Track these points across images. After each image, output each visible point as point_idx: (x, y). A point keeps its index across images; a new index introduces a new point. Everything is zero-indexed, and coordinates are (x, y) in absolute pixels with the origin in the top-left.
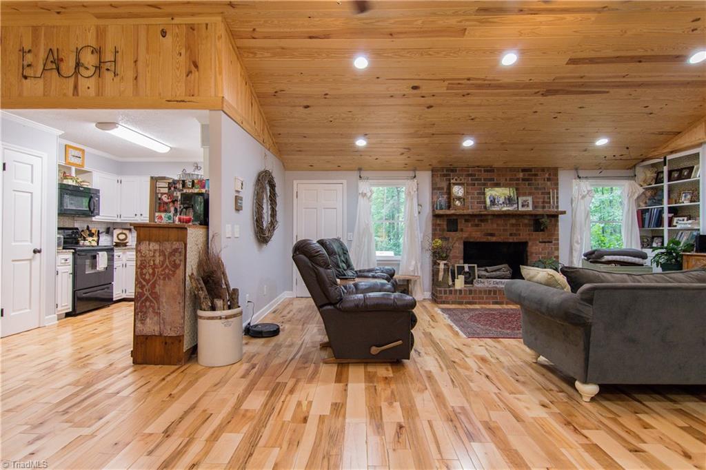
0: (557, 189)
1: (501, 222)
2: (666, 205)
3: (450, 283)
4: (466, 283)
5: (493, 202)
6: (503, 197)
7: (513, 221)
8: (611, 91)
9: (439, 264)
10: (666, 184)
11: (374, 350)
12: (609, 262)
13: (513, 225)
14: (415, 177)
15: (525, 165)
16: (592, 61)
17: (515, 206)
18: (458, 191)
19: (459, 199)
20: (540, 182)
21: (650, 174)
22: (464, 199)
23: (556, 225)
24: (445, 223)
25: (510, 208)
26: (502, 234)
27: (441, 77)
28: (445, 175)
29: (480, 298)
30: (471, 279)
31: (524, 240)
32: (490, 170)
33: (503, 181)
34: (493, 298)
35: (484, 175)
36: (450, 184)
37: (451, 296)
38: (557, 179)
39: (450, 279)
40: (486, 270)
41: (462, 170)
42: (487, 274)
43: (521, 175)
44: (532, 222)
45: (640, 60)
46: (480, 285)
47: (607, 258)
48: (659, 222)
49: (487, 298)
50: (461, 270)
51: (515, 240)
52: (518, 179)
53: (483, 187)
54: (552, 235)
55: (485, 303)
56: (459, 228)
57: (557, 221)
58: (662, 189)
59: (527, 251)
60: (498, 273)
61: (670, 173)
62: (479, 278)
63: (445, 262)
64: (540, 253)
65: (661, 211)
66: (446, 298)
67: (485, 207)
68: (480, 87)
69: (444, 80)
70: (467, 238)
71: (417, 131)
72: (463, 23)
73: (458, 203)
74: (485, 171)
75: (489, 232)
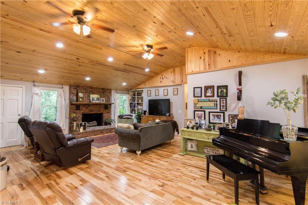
0: (111, 96)
1: (95, 106)
2: (136, 102)
3: (78, 130)
4: (83, 129)
5: (93, 100)
6: (96, 98)
7: (99, 106)
8: (130, 73)
9: (74, 123)
10: (136, 97)
11: (80, 160)
12: (125, 118)
13: (98, 107)
14: (63, 88)
15: (102, 88)
16: (129, 65)
17: (100, 101)
18: (81, 95)
19: (81, 98)
20: (107, 93)
21: (132, 93)
22: (83, 98)
23: (111, 107)
24: (75, 107)
25: (98, 102)
26: (95, 111)
27: (89, 58)
28: (75, 88)
29: (90, 134)
30: (85, 127)
31: (102, 113)
32: (91, 88)
33: (95, 92)
34: (94, 133)
35: (90, 90)
36: (78, 92)
37: (79, 135)
38: (111, 93)
39: (78, 129)
40: (89, 124)
41: (82, 87)
42: (90, 125)
43: (101, 91)
44: (104, 107)
45: (138, 68)
46: (88, 130)
47: (124, 117)
48: (135, 107)
49: (92, 134)
50: (81, 125)
51: (99, 113)
52: (100, 92)
53: (89, 94)
54: (110, 110)
55: (91, 136)
56: (80, 109)
57: (111, 106)
58: (135, 98)
59: (102, 116)
60: (93, 124)
61: (137, 93)
62: (88, 127)
63: (76, 122)
64: (106, 117)
65: (135, 104)
66: (77, 136)
67: (90, 101)
68: (99, 64)
69: (89, 59)
70: (83, 112)
71: (71, 72)
72: (102, 47)
73: (80, 99)
74: (90, 88)
75: (91, 110)
